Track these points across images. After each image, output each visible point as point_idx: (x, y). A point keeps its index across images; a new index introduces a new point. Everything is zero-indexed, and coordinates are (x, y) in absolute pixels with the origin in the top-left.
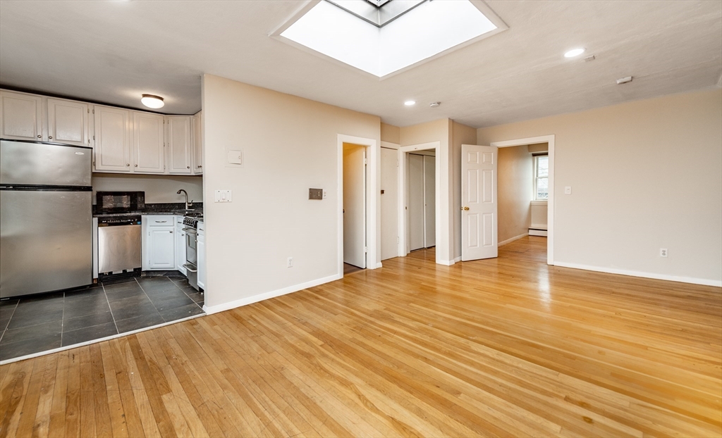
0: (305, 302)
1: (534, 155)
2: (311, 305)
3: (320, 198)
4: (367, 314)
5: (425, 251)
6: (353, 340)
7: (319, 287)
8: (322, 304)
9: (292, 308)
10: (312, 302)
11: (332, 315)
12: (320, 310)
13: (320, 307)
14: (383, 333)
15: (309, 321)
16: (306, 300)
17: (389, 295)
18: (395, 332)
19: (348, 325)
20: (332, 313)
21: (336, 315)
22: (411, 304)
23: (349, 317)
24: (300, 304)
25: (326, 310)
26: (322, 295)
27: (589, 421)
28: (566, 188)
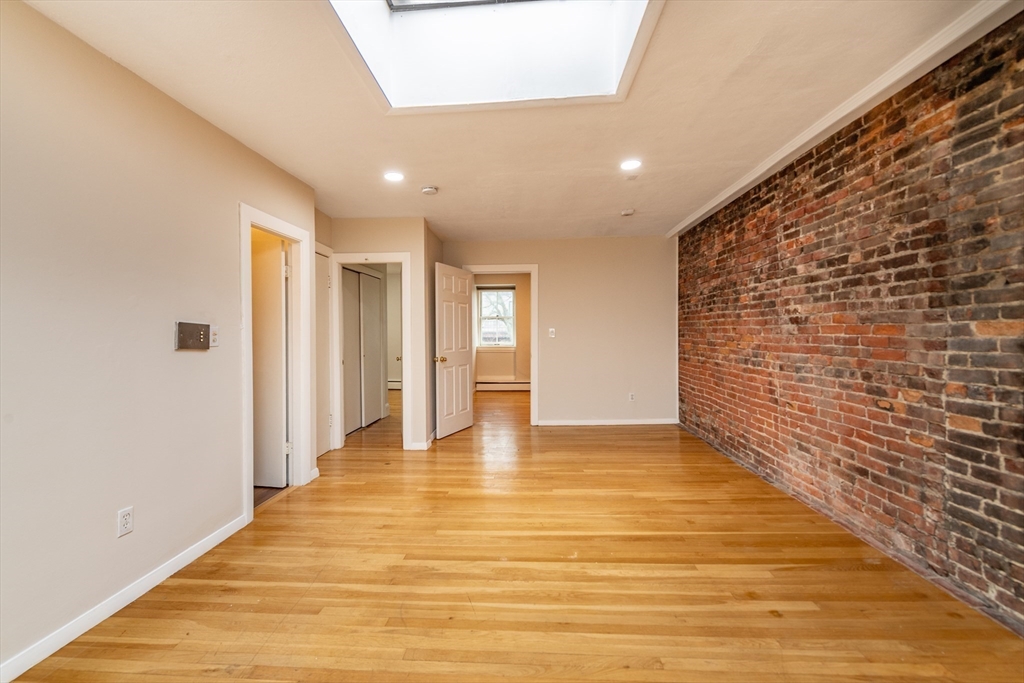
0: (200, 614)
1: (479, 288)
2: (228, 614)
3: (205, 346)
4: (383, 582)
5: (364, 433)
6: (411, 655)
7: (210, 560)
8: (256, 601)
9: (173, 646)
10: (224, 607)
11: (307, 617)
12: (265, 616)
13: (259, 609)
14: (451, 608)
15: (262, 660)
16: (199, 606)
17: (385, 527)
18: (470, 598)
19: (368, 623)
20: (301, 612)
21: (317, 612)
22: (439, 532)
23: (354, 605)
24: (187, 624)
25: (279, 610)
26: (236, 577)
27: (776, 614)
28: (551, 330)
